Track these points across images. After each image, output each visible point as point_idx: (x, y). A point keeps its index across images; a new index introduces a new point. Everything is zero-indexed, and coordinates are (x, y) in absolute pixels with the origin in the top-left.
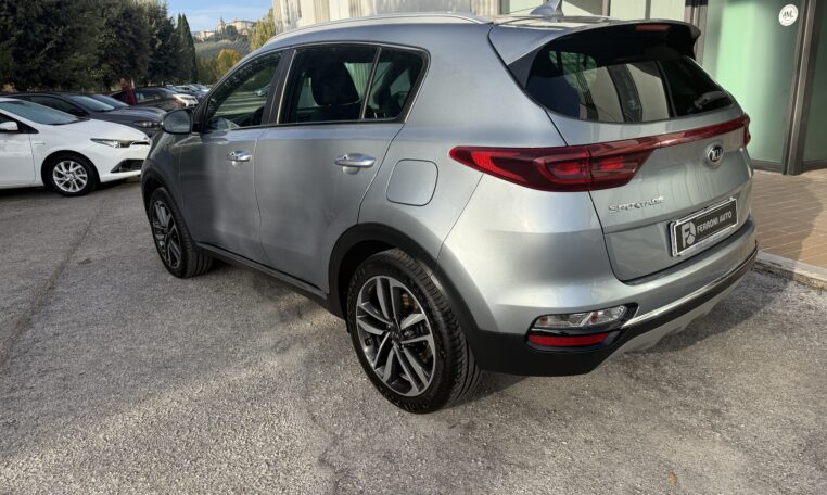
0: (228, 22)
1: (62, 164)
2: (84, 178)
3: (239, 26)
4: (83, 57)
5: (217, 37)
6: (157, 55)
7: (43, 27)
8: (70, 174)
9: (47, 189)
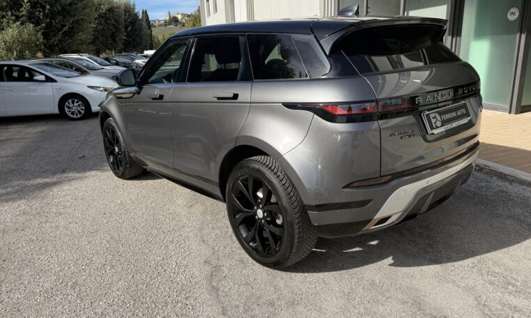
0: (173, 14)
1: (70, 101)
2: (82, 110)
3: (179, 17)
4: (85, 36)
5: (166, 24)
6: (128, 35)
7: (61, 17)
8: (74, 107)
9: (61, 116)
